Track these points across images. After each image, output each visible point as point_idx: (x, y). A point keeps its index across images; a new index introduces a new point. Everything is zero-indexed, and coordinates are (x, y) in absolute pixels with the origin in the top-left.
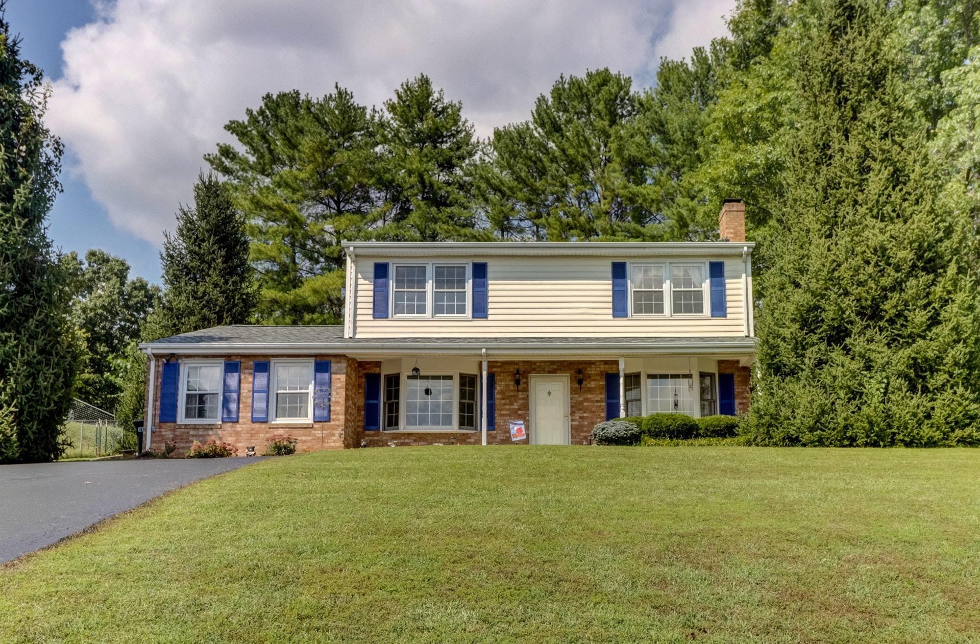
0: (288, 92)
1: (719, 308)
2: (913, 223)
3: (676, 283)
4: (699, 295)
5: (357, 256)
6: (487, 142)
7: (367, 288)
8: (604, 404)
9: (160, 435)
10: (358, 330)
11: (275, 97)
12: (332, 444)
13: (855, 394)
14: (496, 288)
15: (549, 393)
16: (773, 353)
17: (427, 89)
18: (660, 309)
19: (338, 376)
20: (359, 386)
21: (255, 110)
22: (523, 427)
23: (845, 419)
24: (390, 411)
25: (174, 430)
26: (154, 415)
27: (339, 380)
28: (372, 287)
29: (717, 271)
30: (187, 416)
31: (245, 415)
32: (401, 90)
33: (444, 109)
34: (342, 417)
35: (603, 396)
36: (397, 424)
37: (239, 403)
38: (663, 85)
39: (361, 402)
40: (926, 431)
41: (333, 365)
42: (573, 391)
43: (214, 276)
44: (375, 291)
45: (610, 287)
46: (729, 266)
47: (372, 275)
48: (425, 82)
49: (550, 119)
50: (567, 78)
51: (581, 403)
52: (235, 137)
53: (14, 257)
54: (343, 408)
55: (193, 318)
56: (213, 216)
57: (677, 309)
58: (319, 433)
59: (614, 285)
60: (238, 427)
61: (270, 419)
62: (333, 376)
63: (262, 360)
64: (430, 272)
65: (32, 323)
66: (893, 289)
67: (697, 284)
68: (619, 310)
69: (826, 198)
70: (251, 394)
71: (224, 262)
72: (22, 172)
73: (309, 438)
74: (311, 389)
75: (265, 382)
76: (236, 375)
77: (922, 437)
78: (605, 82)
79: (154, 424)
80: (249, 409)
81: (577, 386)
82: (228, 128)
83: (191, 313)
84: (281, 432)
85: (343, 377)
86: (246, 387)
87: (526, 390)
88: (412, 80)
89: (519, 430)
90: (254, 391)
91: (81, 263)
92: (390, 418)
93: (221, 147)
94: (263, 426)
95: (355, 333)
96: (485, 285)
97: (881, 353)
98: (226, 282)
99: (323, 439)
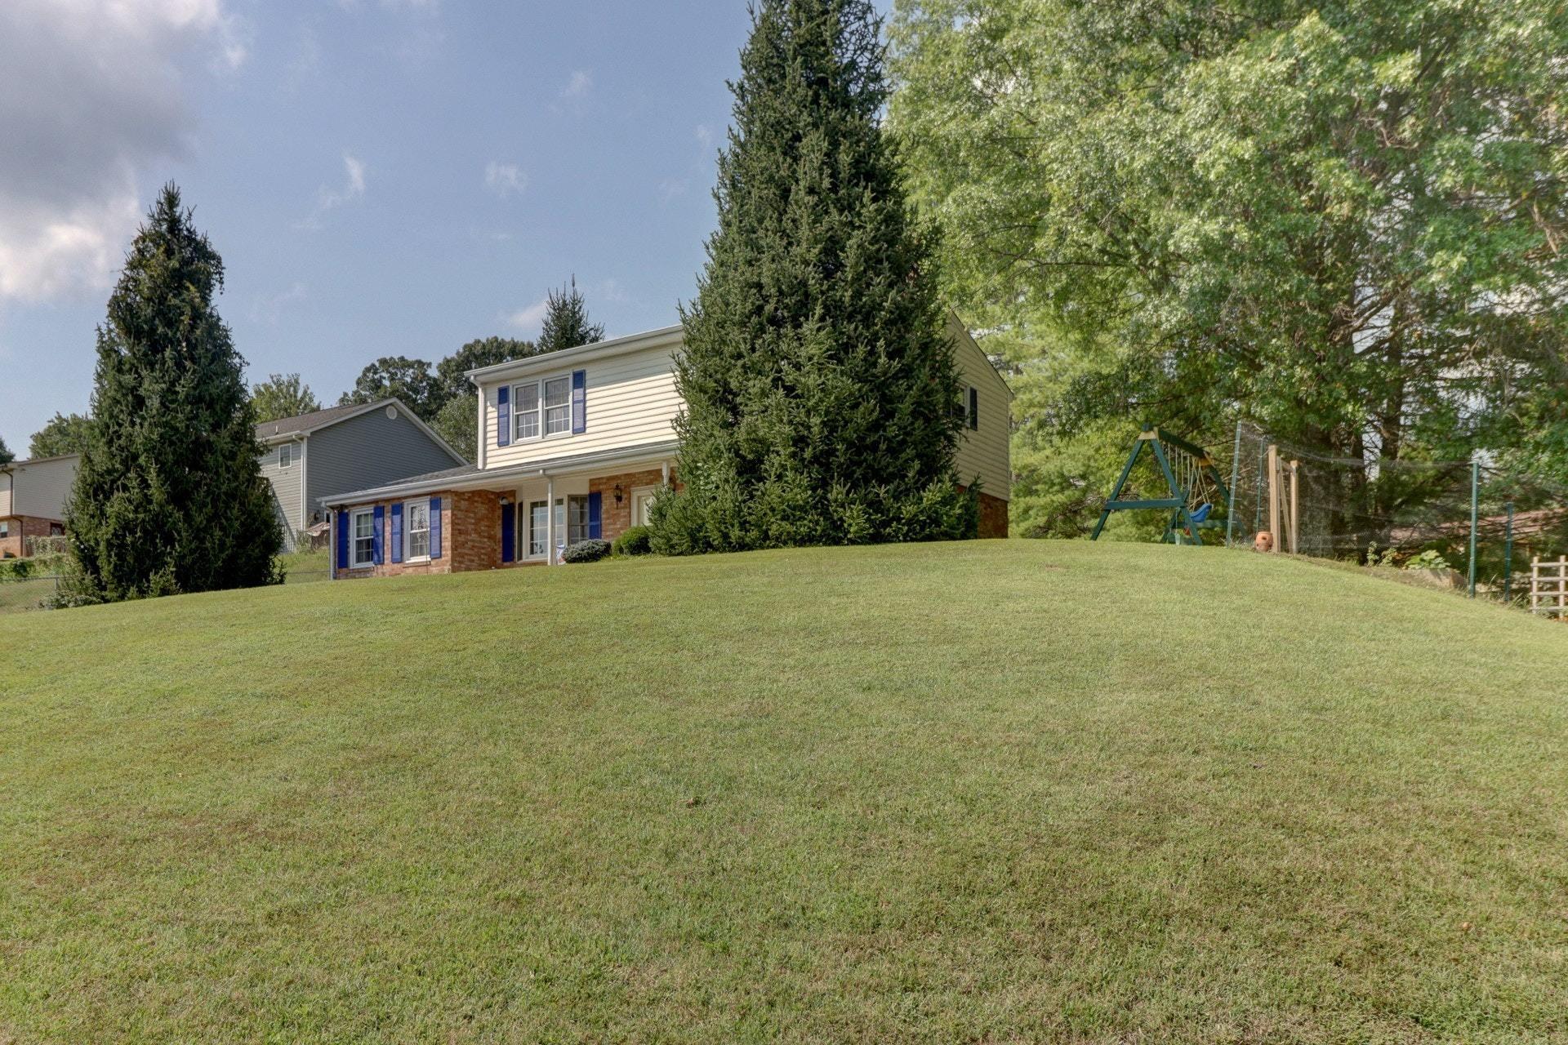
5: (485, 383)
7: (493, 415)
10: (489, 460)
14: (593, 397)
19: (446, 512)
20: (498, 517)
25: (347, 575)
26: (335, 562)
27: (447, 516)
28: (497, 414)
31: (388, 557)
34: (449, 552)
37: (383, 546)
39: (500, 534)
41: (442, 501)
44: (499, 417)
47: (497, 401)
54: (450, 544)
58: (435, 570)
60: (384, 569)
61: (404, 559)
62: (442, 512)
63: (396, 502)
64: (541, 389)
70: (391, 536)
75: (400, 524)
76: (381, 520)
79: (335, 571)
80: (390, 550)
84: (411, 570)
85: (449, 513)
86: (387, 530)
87: (627, 506)
90: (393, 533)
94: (399, 566)
95: (485, 464)
96: (584, 395)
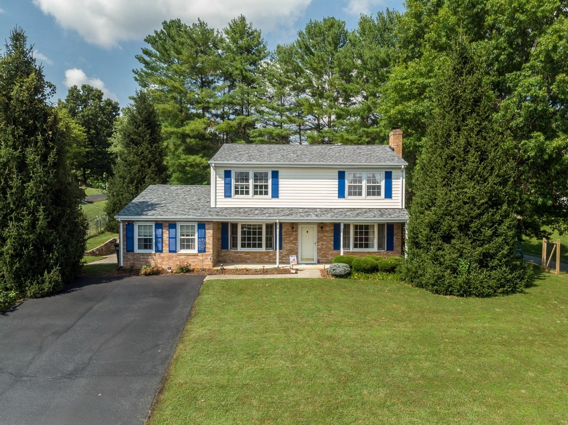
0: (174, 20)
1: (389, 195)
2: (488, 184)
3: (368, 181)
4: (379, 187)
5: (215, 167)
6: (273, 52)
7: (221, 182)
8: (333, 238)
9: (127, 258)
11: (168, 22)
12: (207, 263)
13: (454, 271)
14: (282, 183)
15: (307, 232)
16: (415, 236)
17: (244, 24)
18: (360, 194)
19: (209, 231)
20: (219, 228)
21: (159, 31)
22: (296, 258)
23: (449, 283)
24: (233, 240)
25: (133, 256)
26: (124, 249)
27: (209, 233)
28: (223, 182)
29: (388, 176)
30: (139, 248)
31: (166, 249)
32: (231, 23)
33: (252, 33)
34: (211, 250)
35: (332, 234)
36: (237, 247)
37: (162, 243)
38: (361, 29)
39: (220, 236)
40: (486, 291)
41: (206, 225)
42: (318, 232)
43: (145, 145)
44: (225, 184)
45: (337, 183)
46: (394, 173)
47: (223, 176)
48: (243, 19)
49: (304, 44)
50: (313, 21)
51: (322, 237)
52: (150, 45)
53: (51, 190)
54: (212, 246)
55: (137, 166)
56: (144, 113)
57: (369, 194)
58: (201, 258)
59: (339, 182)
60: (162, 255)
61: (177, 250)
62: (207, 231)
63: (173, 223)
64: (251, 175)
65: (63, 221)
66: (475, 218)
67: (379, 182)
68: (341, 195)
69: (446, 164)
70: (168, 239)
71: (150, 136)
72: (51, 144)
73: (196, 260)
74: (196, 237)
75: (174, 234)
76: (160, 230)
77: (484, 293)
78: (332, 26)
79: (124, 253)
80: (168, 246)
81: (320, 229)
82: (146, 40)
83: (136, 164)
84: (183, 257)
85: (211, 231)
86: (166, 236)
87: (296, 231)
88: (237, 18)
89: (294, 260)
90: (169, 238)
91: (79, 91)
92: (233, 243)
93: (143, 50)
94: (174, 254)
95: (216, 205)
96: (278, 182)
97: (468, 249)
98: (152, 147)
99: (203, 261)
